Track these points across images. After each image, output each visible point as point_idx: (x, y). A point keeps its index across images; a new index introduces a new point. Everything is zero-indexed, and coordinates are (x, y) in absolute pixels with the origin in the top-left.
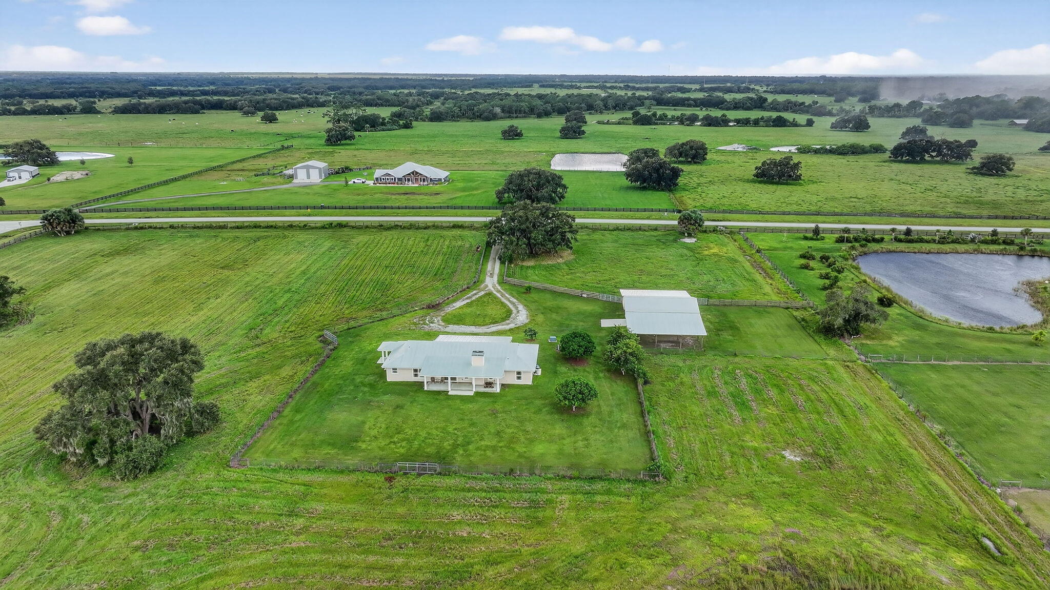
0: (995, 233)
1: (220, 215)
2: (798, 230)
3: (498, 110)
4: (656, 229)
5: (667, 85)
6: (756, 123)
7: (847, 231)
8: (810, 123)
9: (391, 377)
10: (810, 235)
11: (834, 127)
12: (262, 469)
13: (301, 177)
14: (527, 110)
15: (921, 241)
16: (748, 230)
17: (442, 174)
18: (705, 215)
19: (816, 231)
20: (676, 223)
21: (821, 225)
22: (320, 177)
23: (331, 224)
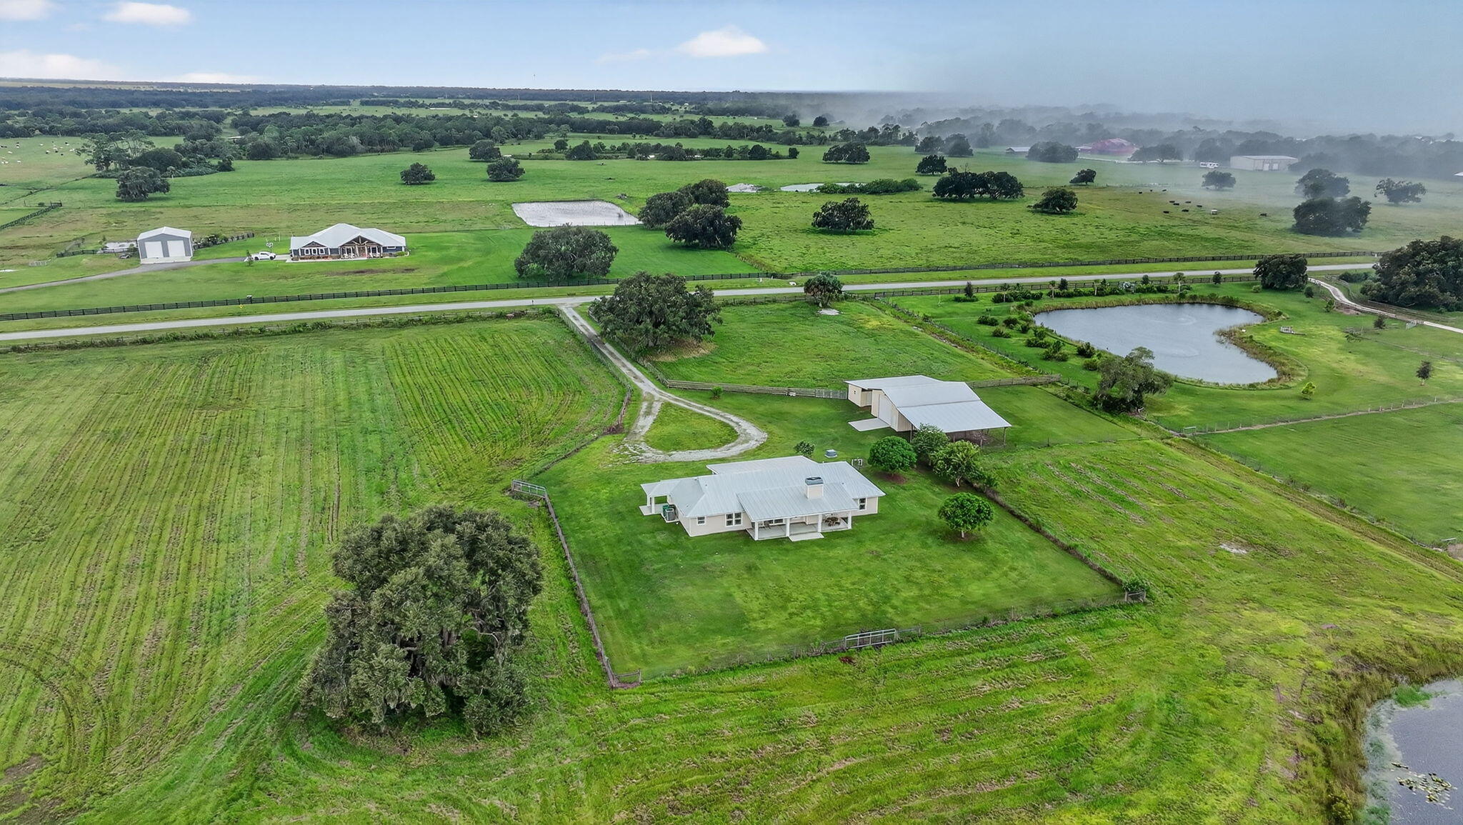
0: (1146, 280)
1: (74, 324)
2: (950, 290)
3: (355, 140)
4: (774, 301)
5: (553, 103)
6: (729, 154)
7: (1005, 287)
8: (793, 154)
9: (694, 530)
10: (962, 295)
11: (828, 158)
12: (665, 682)
13: (153, 253)
14: (396, 139)
15: (1080, 294)
16: (894, 293)
17: (400, 241)
18: (840, 278)
19: (968, 290)
20: (801, 290)
21: (973, 283)
22: (187, 254)
23: (305, 325)
